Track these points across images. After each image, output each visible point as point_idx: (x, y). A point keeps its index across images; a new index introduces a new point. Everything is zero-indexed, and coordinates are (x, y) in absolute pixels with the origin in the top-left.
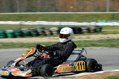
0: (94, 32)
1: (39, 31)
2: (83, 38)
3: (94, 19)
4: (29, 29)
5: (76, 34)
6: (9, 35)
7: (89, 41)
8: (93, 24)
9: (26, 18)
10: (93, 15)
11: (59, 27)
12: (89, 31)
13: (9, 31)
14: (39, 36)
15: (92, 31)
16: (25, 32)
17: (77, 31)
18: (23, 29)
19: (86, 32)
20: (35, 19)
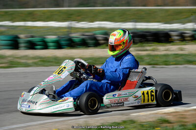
0: (192, 40)
1: (100, 38)
2: (172, 49)
3: (192, 18)
4: (84, 35)
5: (160, 44)
6: (51, 44)
7: (182, 55)
8: (189, 27)
9: (79, 16)
10: (189, 10)
11: (133, 31)
12: (183, 37)
13: (51, 38)
14: (99, 47)
15: (189, 38)
16: (76, 40)
17: (163, 39)
18: (73, 35)
19: (178, 40)
20: (93, 18)
